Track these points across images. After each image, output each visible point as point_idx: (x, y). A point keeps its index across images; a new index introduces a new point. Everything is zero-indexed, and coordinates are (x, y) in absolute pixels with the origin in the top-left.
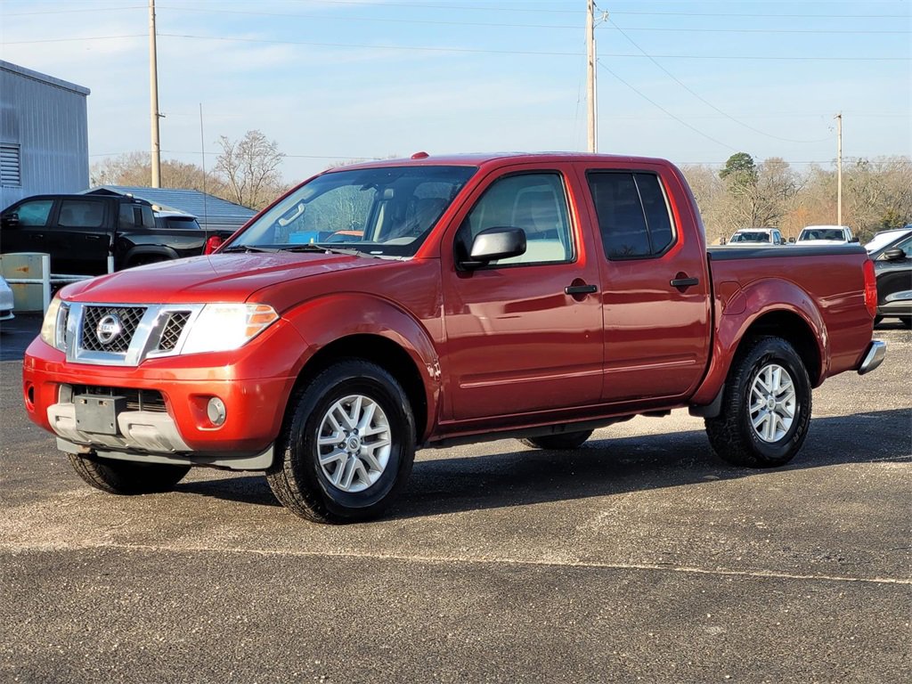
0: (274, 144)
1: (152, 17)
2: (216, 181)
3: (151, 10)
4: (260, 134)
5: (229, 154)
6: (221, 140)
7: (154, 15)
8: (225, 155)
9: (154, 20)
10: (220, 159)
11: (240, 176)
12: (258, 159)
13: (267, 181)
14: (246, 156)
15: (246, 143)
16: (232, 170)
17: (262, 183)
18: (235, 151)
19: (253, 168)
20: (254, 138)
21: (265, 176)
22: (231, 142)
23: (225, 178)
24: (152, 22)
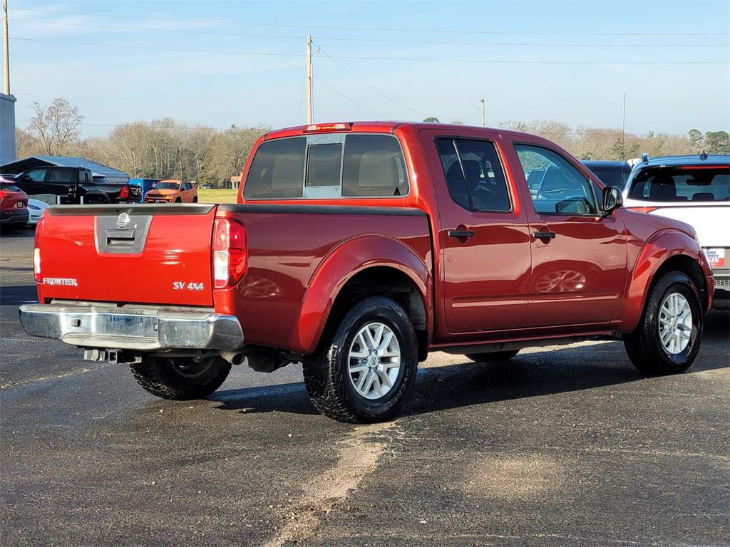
0: (76, 109)
1: (5, 26)
2: (29, 137)
3: (5, 21)
4: (64, 101)
5: (40, 115)
6: (34, 105)
7: (7, 25)
8: (37, 116)
9: (7, 28)
10: (33, 120)
11: (49, 132)
12: (63, 120)
13: (71, 137)
14: (54, 118)
15: (54, 108)
16: (42, 129)
17: (67, 138)
18: (45, 114)
19: (59, 127)
20: (60, 104)
21: (69, 133)
22: (42, 107)
23: (36, 133)
24: (5, 30)
